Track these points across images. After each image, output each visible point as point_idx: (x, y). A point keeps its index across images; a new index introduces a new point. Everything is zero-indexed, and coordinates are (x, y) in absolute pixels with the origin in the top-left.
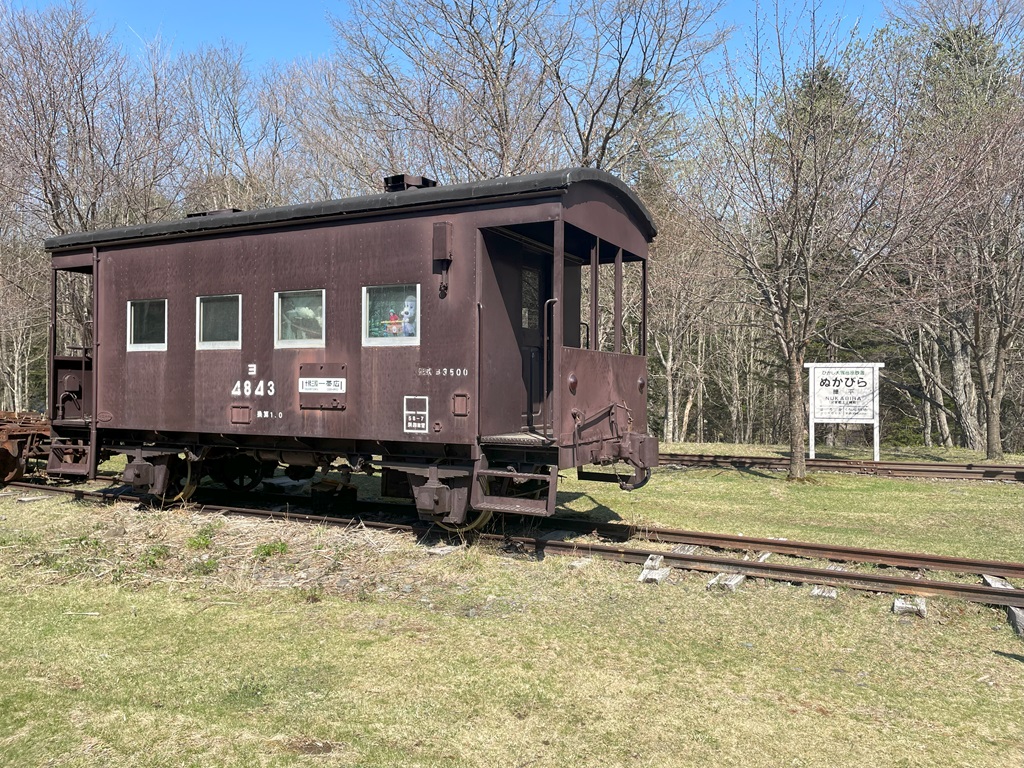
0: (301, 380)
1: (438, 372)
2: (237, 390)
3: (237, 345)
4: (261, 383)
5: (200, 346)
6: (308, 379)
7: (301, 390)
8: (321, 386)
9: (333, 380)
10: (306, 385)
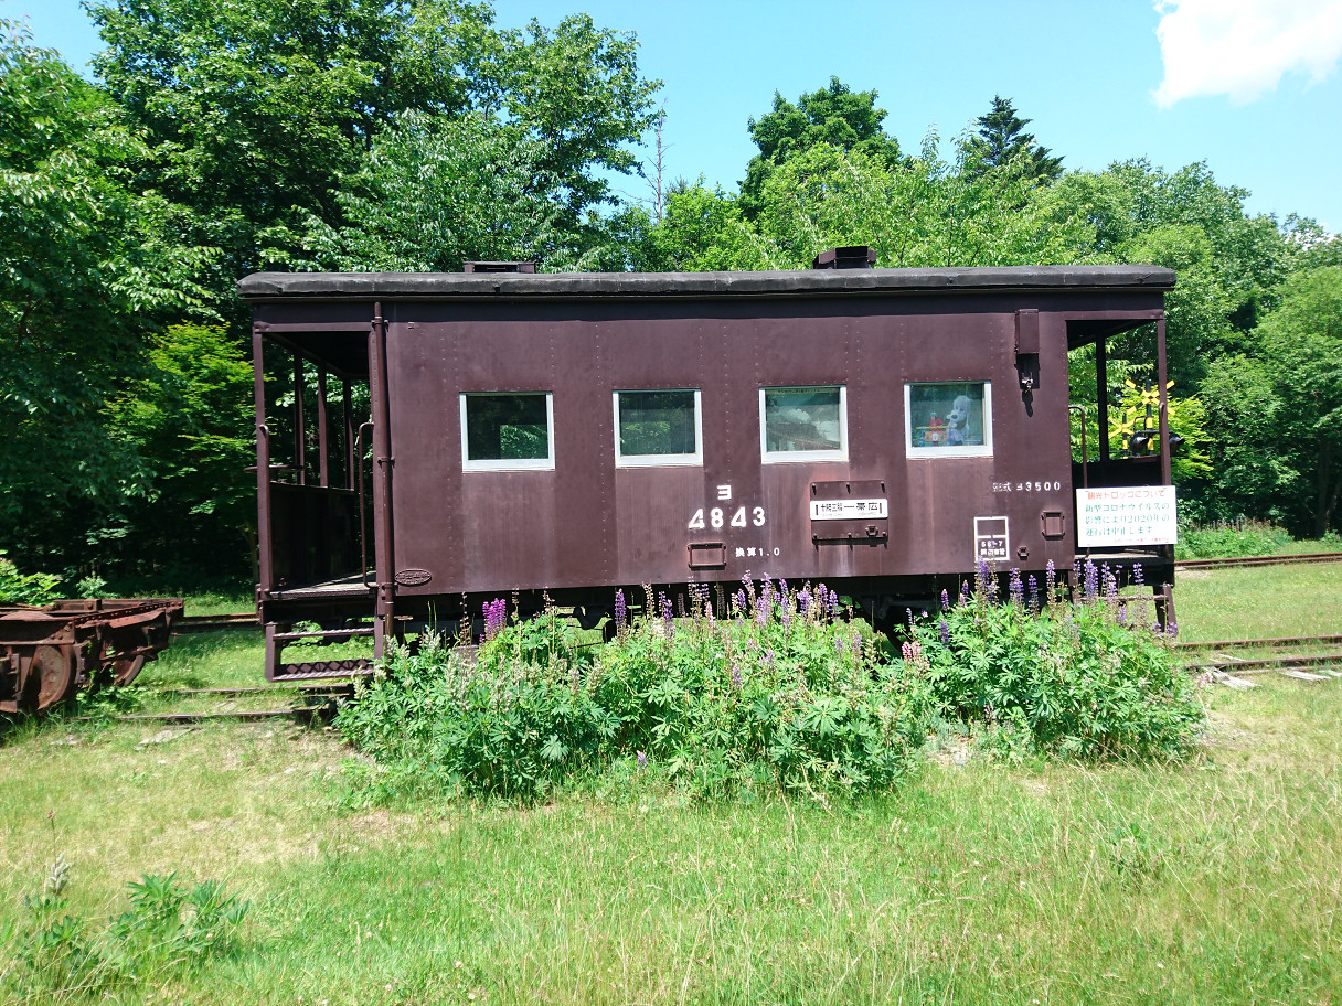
0: (813, 504)
1: (1020, 487)
2: (697, 520)
3: (696, 459)
4: (742, 511)
5: (621, 461)
6: (825, 503)
7: (813, 517)
8: (847, 509)
9: (866, 501)
10: (821, 510)
